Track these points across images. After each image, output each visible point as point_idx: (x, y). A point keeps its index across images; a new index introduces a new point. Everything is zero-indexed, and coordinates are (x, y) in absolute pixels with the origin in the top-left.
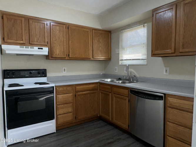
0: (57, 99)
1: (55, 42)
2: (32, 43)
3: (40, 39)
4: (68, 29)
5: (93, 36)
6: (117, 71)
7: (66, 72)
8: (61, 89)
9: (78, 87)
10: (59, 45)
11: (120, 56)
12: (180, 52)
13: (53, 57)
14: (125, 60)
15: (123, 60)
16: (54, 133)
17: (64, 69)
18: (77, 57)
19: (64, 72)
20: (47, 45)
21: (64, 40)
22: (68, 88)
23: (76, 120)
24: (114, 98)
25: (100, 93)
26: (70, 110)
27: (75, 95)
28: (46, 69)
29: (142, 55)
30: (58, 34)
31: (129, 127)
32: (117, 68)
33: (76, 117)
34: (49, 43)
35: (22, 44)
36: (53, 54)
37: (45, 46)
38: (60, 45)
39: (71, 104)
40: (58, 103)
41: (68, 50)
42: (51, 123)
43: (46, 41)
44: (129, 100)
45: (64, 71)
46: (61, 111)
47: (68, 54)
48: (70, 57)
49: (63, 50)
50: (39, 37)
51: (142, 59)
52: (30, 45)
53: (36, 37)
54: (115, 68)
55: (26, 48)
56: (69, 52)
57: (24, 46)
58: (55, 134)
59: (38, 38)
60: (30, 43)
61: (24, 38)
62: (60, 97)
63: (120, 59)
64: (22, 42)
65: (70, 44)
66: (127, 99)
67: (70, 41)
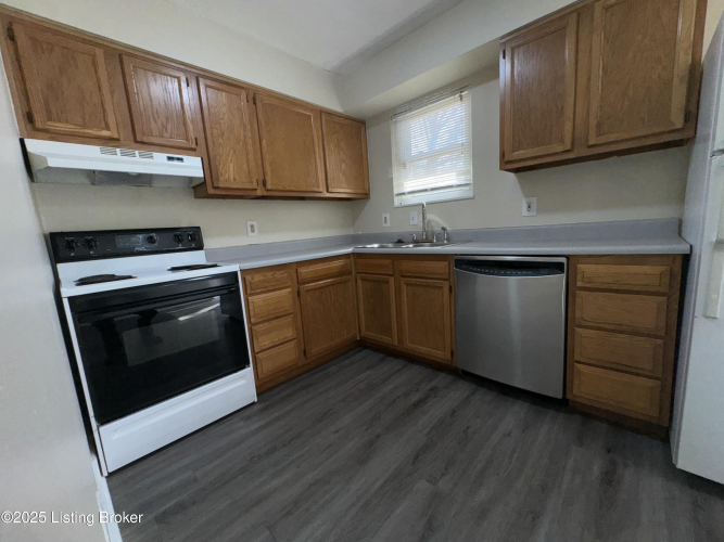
0: (251, 308)
1: (221, 141)
2: (145, 139)
3: (169, 128)
4: (255, 103)
5: (324, 131)
6: (388, 224)
7: (256, 233)
8: (258, 278)
9: (303, 270)
10: (232, 151)
11: (395, 183)
12: (590, 147)
13: (218, 188)
14: (409, 193)
15: (404, 194)
16: (253, 403)
17: (252, 226)
18: (288, 188)
19: (250, 234)
20: (194, 150)
21: (245, 137)
22: (278, 275)
23: (306, 358)
24: (404, 288)
25: (360, 282)
26: (289, 333)
27: (298, 292)
28: (199, 228)
29: (457, 175)
30: (226, 116)
31: (452, 356)
32: (388, 216)
33: (305, 351)
34: (202, 141)
35: (109, 142)
36: (218, 179)
37: (191, 151)
38: (235, 152)
39: (289, 319)
40: (253, 320)
41: (261, 169)
42: (242, 377)
43: (192, 135)
44: (451, 287)
45: (253, 231)
46: (264, 342)
47: (261, 178)
48: (269, 187)
49: (245, 166)
50: (164, 121)
51: (459, 186)
52: (138, 145)
53: (155, 121)
54: (384, 216)
55: (123, 154)
56: (264, 174)
57: (118, 147)
58: (256, 408)
59: (163, 125)
60: (139, 139)
61: (111, 121)
62: (257, 299)
63: (396, 191)
64: (105, 133)
65: (264, 150)
66: (446, 285)
67: (264, 142)
